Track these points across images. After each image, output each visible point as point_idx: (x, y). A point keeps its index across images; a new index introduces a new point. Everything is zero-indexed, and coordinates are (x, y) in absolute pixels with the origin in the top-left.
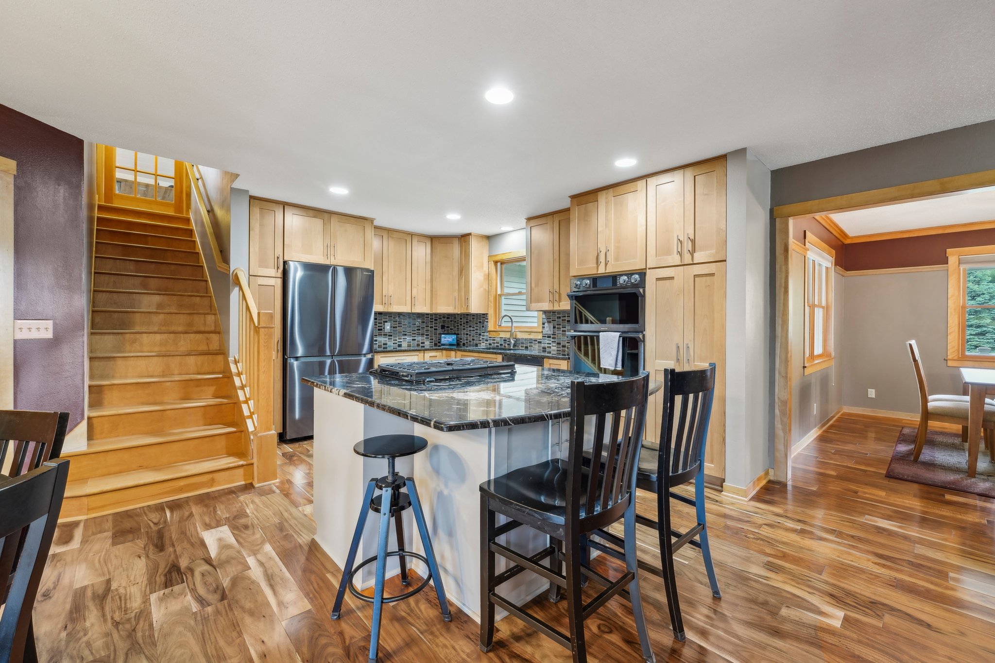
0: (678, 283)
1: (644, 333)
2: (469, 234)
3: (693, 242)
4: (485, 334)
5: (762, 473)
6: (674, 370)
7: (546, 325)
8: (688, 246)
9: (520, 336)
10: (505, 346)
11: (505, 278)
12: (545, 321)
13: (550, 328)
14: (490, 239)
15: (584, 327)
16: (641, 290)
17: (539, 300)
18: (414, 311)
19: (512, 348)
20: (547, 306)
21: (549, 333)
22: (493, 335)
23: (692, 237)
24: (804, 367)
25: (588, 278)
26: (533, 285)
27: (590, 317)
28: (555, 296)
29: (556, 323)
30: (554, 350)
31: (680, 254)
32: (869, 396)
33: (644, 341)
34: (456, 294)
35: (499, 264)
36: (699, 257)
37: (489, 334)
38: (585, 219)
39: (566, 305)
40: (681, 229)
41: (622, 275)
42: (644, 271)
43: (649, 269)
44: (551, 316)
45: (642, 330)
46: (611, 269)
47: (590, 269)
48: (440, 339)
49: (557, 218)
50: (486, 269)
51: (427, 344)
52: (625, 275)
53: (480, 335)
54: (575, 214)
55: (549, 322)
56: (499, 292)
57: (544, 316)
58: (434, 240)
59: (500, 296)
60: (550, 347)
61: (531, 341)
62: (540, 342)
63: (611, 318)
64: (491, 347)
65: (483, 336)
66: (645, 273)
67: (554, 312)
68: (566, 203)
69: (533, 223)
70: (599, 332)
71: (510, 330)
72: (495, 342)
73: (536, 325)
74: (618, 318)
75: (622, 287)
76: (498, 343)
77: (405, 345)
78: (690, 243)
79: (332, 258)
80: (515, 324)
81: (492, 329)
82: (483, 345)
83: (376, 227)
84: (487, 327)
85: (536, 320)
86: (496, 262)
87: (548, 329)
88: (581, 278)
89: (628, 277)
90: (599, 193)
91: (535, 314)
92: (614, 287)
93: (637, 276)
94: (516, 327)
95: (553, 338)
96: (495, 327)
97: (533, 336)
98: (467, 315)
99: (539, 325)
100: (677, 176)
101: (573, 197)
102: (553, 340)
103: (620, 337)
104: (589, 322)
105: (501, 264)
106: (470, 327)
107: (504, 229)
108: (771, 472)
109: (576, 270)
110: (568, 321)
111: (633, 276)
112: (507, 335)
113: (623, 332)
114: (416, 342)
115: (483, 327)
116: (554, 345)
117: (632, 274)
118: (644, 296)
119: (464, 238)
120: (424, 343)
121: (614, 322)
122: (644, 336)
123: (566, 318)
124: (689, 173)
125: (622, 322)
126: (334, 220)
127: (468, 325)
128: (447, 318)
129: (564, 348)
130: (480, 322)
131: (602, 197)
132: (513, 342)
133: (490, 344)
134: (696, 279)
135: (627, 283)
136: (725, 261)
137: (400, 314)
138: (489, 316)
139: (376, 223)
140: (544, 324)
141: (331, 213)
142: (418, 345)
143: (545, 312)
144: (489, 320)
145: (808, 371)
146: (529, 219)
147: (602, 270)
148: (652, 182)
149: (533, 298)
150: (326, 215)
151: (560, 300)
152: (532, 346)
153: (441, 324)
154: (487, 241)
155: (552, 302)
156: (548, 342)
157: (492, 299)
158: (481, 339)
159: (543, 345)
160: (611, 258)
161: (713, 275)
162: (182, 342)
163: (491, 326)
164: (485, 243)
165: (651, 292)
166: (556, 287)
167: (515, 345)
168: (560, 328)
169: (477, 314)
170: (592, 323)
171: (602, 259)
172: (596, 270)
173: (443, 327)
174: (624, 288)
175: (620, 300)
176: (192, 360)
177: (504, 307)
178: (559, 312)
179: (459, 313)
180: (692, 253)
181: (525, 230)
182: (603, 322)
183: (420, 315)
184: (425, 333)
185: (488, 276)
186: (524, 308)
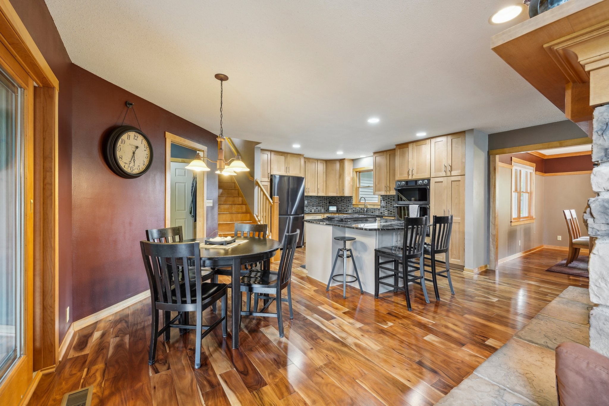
0: (444, 184)
1: (430, 205)
2: (344, 159)
3: (451, 167)
4: (351, 206)
5: (483, 265)
6: (436, 216)
7: (382, 201)
8: (449, 168)
9: (369, 207)
10: (362, 212)
11: (361, 178)
12: (382, 200)
13: (384, 203)
14: (354, 161)
15: (401, 202)
16: (428, 187)
17: (379, 190)
18: (318, 195)
19: (365, 212)
20: (383, 193)
21: (384, 205)
22: (355, 206)
23: (451, 165)
24: (511, 222)
25: (404, 181)
26: (377, 183)
27: (404, 198)
28: (388, 188)
29: (387, 201)
30: (386, 213)
31: (446, 172)
32: (558, 239)
33: (429, 209)
34: (338, 187)
35: (358, 173)
36: (453, 173)
37: (353, 206)
38: (403, 155)
39: (393, 193)
40: (446, 161)
41: (420, 180)
42: (430, 179)
43: (432, 178)
44: (385, 198)
45: (429, 204)
46: (415, 177)
47: (405, 177)
48: (328, 208)
49: (388, 153)
50: (352, 175)
51: (323, 210)
52: (421, 180)
53: (348, 206)
54: (398, 152)
55: (384, 200)
56: (358, 186)
57: (381, 198)
58: (328, 162)
59: (359, 188)
60: (384, 212)
61: (375, 209)
62: (379, 210)
63: (414, 198)
64: (355, 212)
65: (350, 207)
66: (430, 180)
67: (386, 196)
68: (394, 147)
69: (376, 155)
70: (409, 205)
71: (364, 204)
72: (356, 210)
73: (377, 201)
74: (418, 198)
75: (420, 185)
76: (358, 210)
77: (313, 211)
78: (450, 167)
79: (288, 172)
80: (366, 201)
81: (355, 204)
82: (350, 211)
83: (305, 158)
84: (352, 202)
85: (377, 199)
86: (356, 172)
87: (383, 204)
88: (401, 181)
89: (422, 181)
90: (409, 144)
91: (377, 196)
92: (416, 185)
93: (426, 181)
94: (367, 203)
95: (386, 208)
96: (356, 202)
97: (376, 207)
98: (342, 197)
99: (378, 202)
100: (444, 139)
101: (397, 145)
102: (386, 209)
103: (419, 207)
104: (403, 200)
105: (359, 172)
106: (343, 202)
107: (361, 157)
108: (488, 266)
109: (398, 177)
110: (394, 200)
111: (425, 181)
112: (363, 207)
113: (420, 205)
114: (318, 210)
115: (350, 202)
116: (386, 211)
117: (424, 180)
118: (429, 189)
119: (342, 161)
120: (321, 210)
121: (415, 200)
122: (429, 206)
123: (393, 199)
124: (450, 138)
125: (419, 200)
126: (289, 156)
127: (342, 202)
128: (332, 198)
129: (391, 213)
130: (348, 200)
131: (410, 146)
132: (366, 210)
133: (354, 211)
134: (452, 182)
135: (422, 184)
136: (465, 175)
137: (311, 196)
138: (353, 198)
139: (304, 156)
140: (381, 201)
141: (287, 153)
142: (319, 211)
143: (382, 196)
144: (353, 199)
145: (513, 224)
146: (375, 153)
147: (410, 178)
148: (433, 141)
149: (376, 189)
150: (286, 154)
151: (390, 190)
152: (375, 212)
153: (329, 201)
154: (352, 162)
155: (386, 191)
156: (383, 209)
157: (354, 189)
158: (349, 208)
159: (381, 211)
160: (414, 172)
161: (459, 181)
162: (234, 209)
163: (354, 202)
164: (351, 163)
165: (433, 188)
166: (388, 184)
167: (366, 211)
168: (389, 203)
169: (347, 196)
170: (404, 201)
171: (410, 173)
172: (408, 178)
173: (330, 203)
174: (420, 186)
175: (418, 191)
176: (239, 215)
177: (360, 193)
178: (389, 196)
179: (339, 196)
180: (451, 171)
181: (373, 157)
182: (410, 200)
183: (320, 197)
184: (322, 206)
185: (353, 179)
186: (372, 193)
